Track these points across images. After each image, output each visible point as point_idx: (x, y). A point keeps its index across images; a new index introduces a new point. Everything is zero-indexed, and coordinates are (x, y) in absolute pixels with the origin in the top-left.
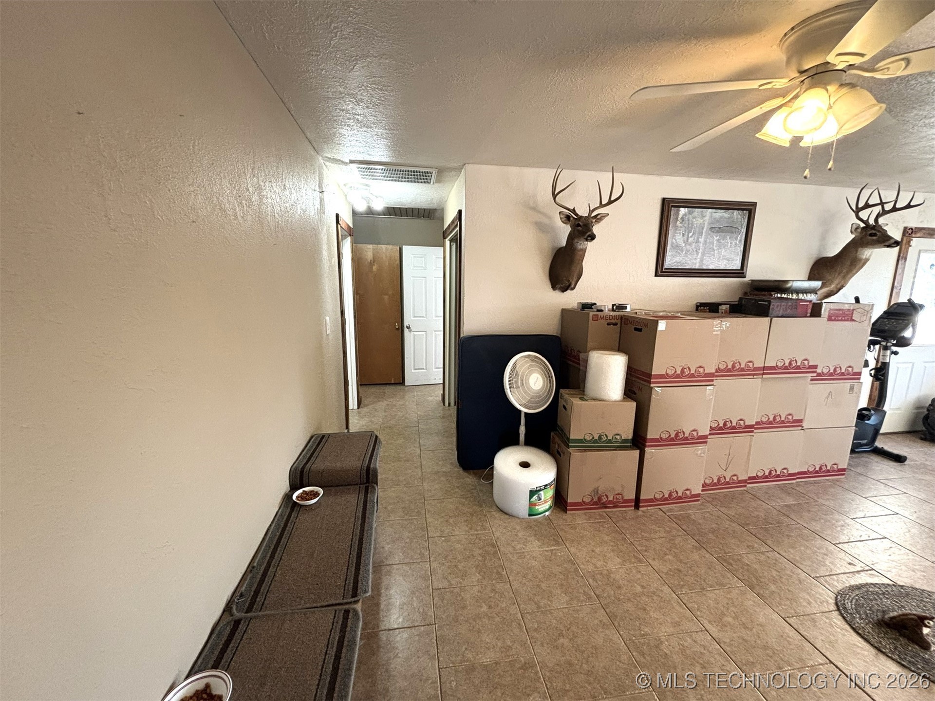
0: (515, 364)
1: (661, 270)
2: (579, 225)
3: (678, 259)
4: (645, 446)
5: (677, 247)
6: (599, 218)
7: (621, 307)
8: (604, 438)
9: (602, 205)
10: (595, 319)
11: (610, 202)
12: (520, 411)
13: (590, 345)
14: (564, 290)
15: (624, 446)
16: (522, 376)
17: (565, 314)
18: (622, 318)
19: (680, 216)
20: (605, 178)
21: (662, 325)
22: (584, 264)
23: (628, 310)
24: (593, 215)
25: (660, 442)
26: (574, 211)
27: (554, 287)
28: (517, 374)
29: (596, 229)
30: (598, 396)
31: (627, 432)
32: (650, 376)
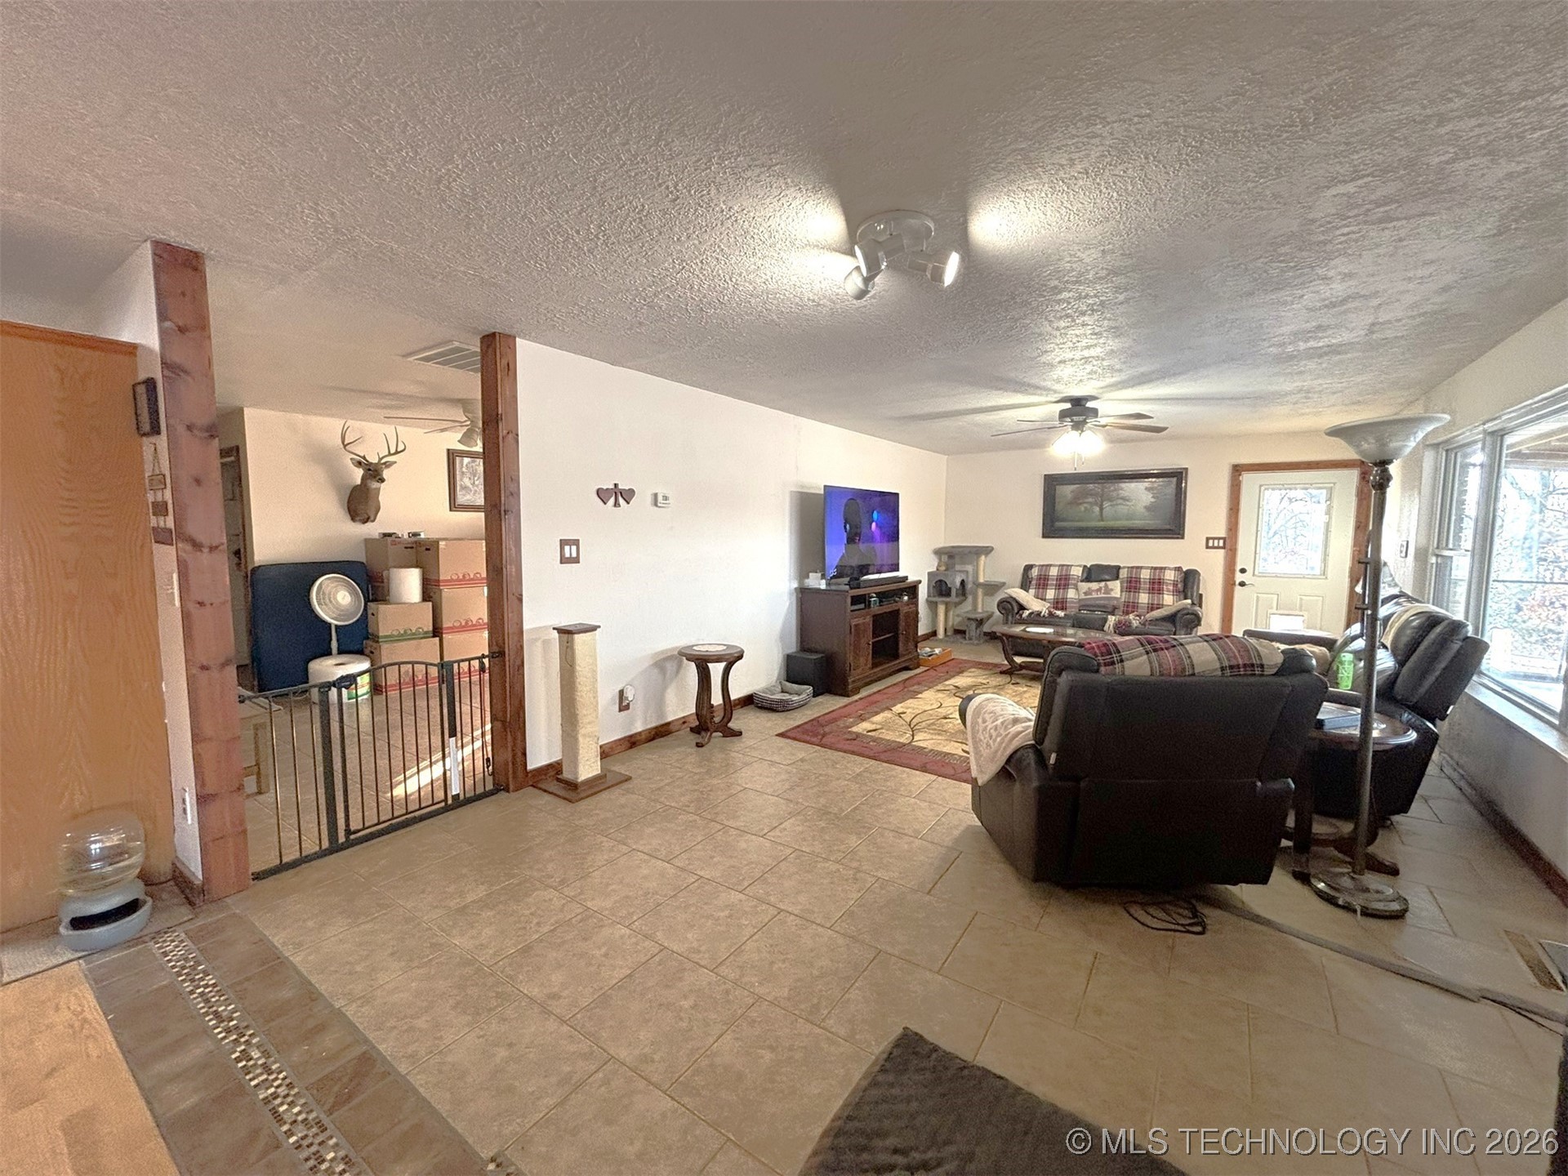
0: (321, 584)
1: (454, 506)
2: (369, 470)
3: (468, 497)
4: (442, 633)
5: (464, 488)
6: (388, 465)
7: (416, 535)
8: (409, 632)
9: (390, 454)
10: (394, 543)
11: (397, 452)
12: (330, 624)
13: (391, 563)
14: (365, 521)
15: (425, 636)
16: (330, 594)
17: (368, 542)
18: (416, 542)
19: (464, 465)
20: (389, 430)
21: (442, 544)
22: (380, 498)
23: (423, 536)
24: (383, 461)
25: (453, 630)
26: (364, 458)
27: (353, 519)
28: (324, 594)
29: (386, 474)
30: (398, 601)
31: (429, 626)
32: (438, 581)
